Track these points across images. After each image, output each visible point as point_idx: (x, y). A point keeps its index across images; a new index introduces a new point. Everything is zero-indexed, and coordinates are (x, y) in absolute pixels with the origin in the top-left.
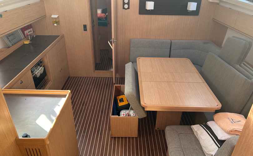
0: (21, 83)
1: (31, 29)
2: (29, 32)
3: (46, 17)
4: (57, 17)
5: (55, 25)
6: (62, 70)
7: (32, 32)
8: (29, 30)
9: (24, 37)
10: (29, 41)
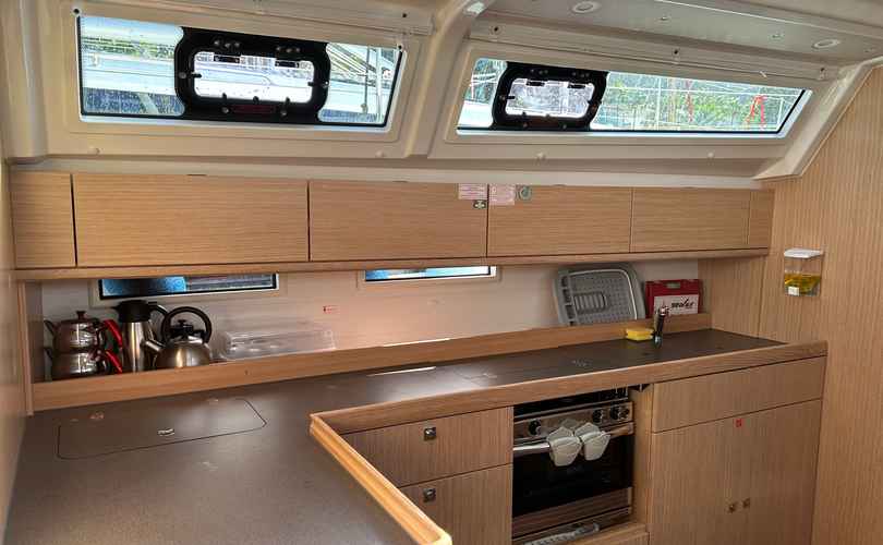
0: (427, 438)
1: (694, 299)
2: (674, 305)
3: (765, 256)
4: (806, 257)
5: (794, 291)
6: (746, 504)
7: (694, 310)
8: (681, 299)
9: (643, 315)
10: (651, 331)
